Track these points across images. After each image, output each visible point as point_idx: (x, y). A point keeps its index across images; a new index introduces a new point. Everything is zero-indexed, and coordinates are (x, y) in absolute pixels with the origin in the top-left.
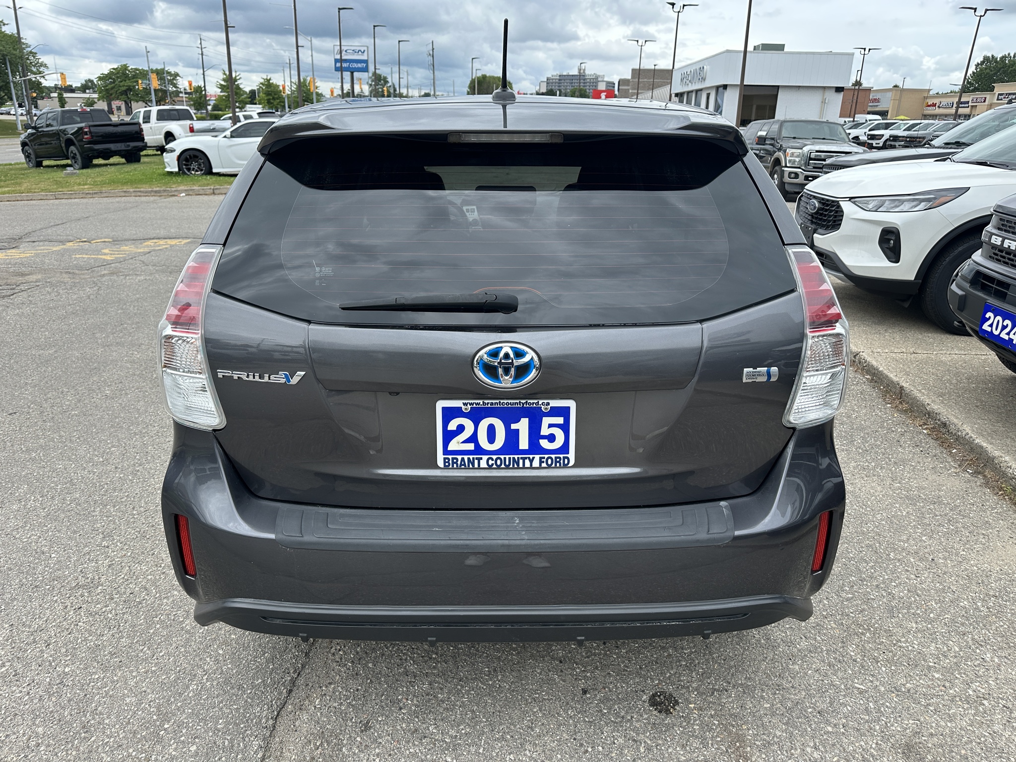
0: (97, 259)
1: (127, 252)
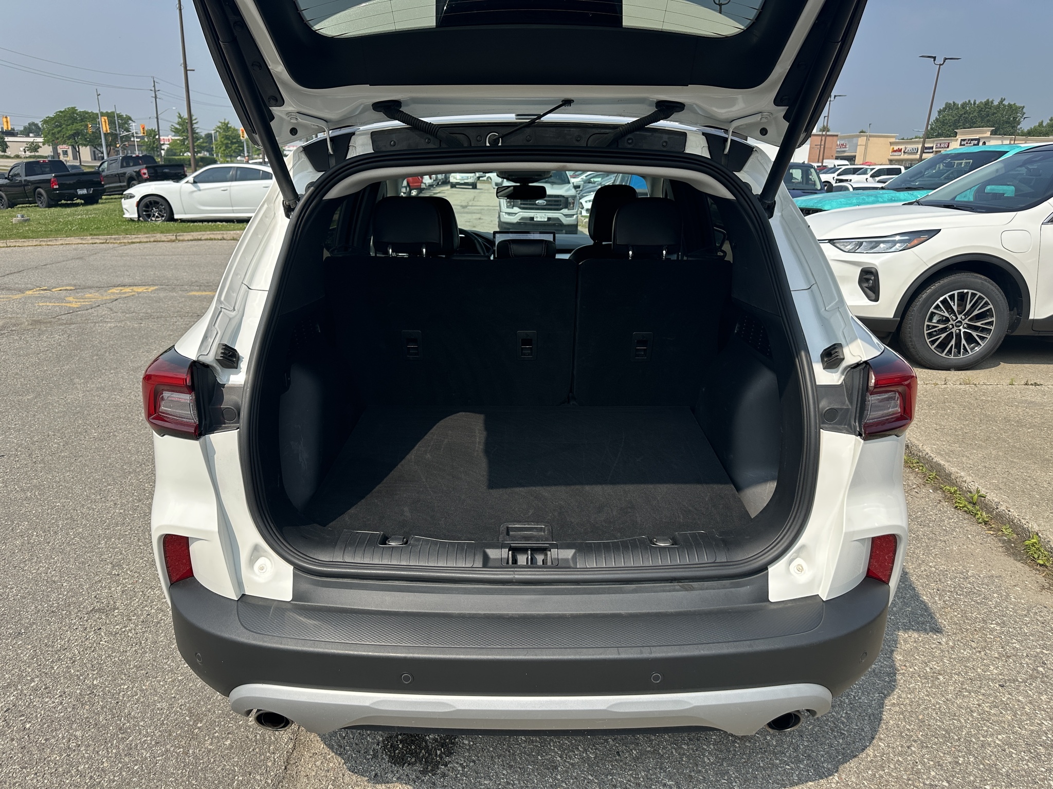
0: (62, 307)
1: (93, 300)
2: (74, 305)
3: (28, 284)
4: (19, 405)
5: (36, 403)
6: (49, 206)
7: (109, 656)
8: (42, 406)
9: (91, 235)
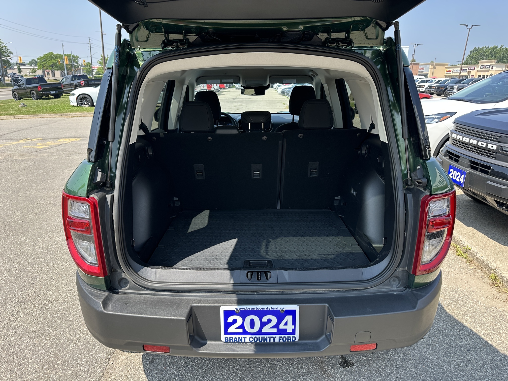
0: (34, 148)
1: (50, 145)
2: (40, 147)
3: (21, 137)
4: (4, 197)
5: (12, 196)
6: (37, 99)
7: (22, 325)
8: (15, 198)
9: (54, 113)
